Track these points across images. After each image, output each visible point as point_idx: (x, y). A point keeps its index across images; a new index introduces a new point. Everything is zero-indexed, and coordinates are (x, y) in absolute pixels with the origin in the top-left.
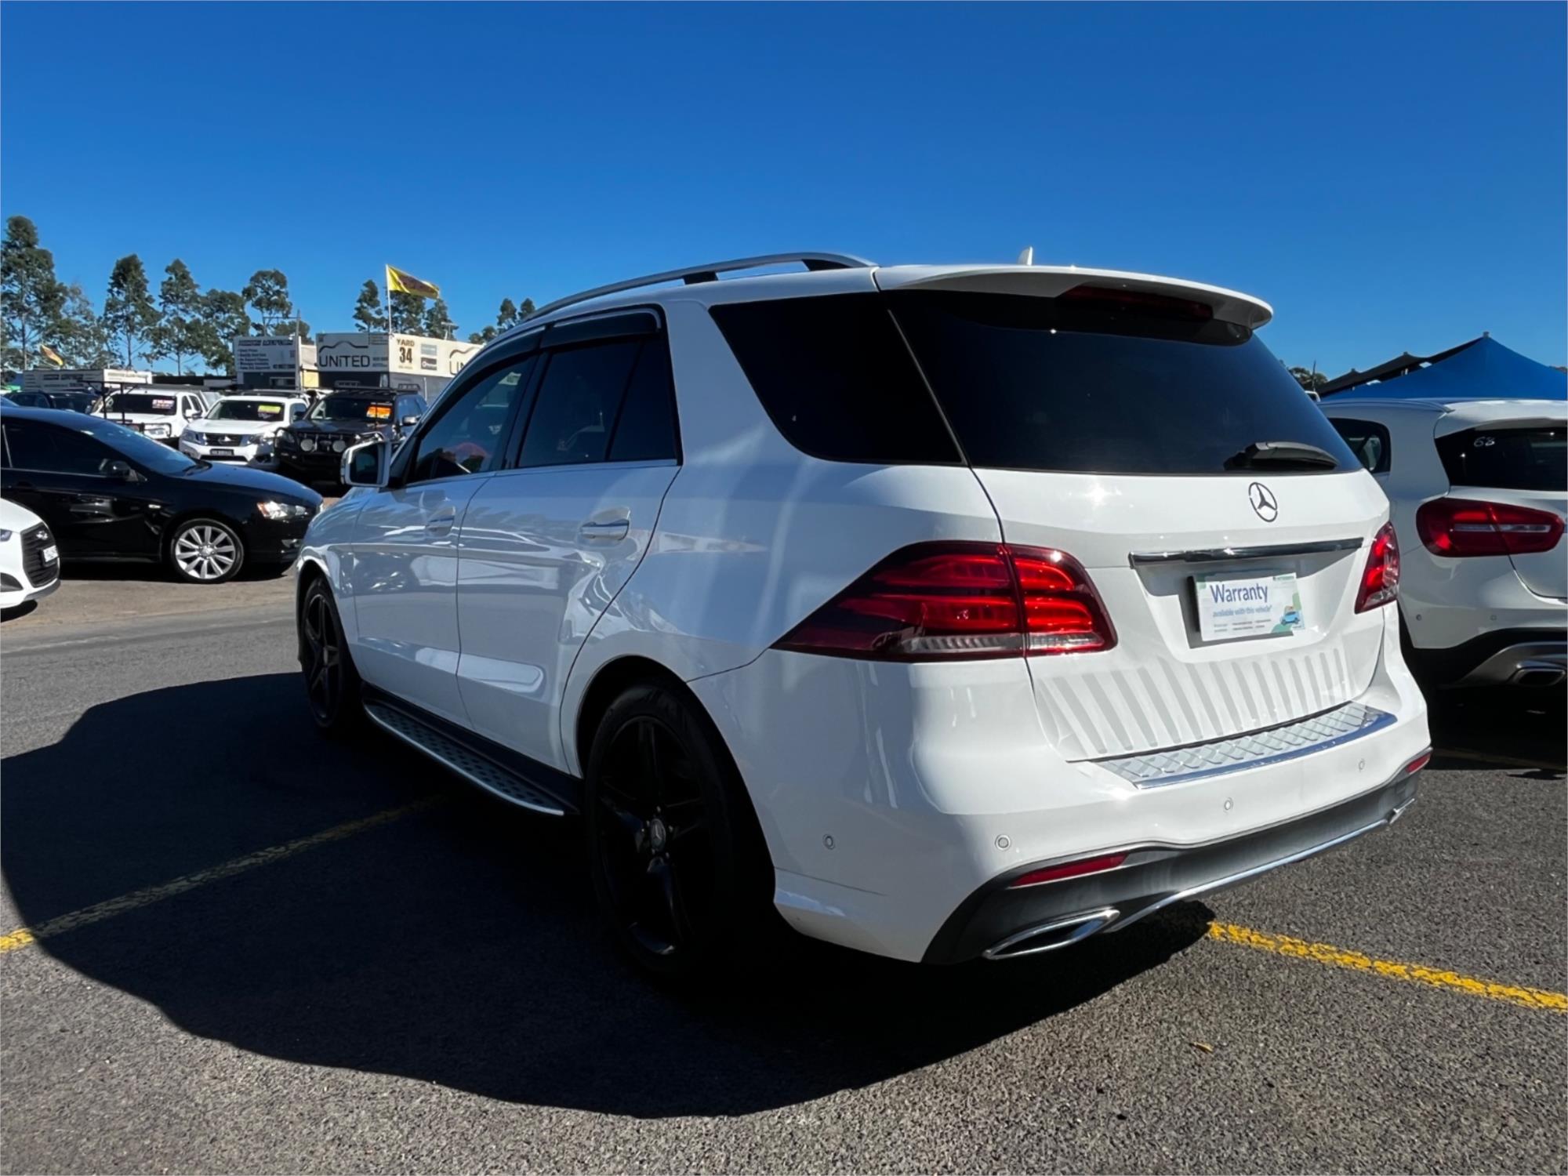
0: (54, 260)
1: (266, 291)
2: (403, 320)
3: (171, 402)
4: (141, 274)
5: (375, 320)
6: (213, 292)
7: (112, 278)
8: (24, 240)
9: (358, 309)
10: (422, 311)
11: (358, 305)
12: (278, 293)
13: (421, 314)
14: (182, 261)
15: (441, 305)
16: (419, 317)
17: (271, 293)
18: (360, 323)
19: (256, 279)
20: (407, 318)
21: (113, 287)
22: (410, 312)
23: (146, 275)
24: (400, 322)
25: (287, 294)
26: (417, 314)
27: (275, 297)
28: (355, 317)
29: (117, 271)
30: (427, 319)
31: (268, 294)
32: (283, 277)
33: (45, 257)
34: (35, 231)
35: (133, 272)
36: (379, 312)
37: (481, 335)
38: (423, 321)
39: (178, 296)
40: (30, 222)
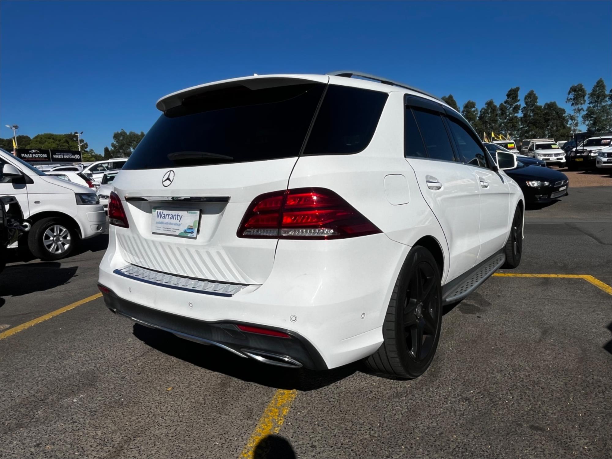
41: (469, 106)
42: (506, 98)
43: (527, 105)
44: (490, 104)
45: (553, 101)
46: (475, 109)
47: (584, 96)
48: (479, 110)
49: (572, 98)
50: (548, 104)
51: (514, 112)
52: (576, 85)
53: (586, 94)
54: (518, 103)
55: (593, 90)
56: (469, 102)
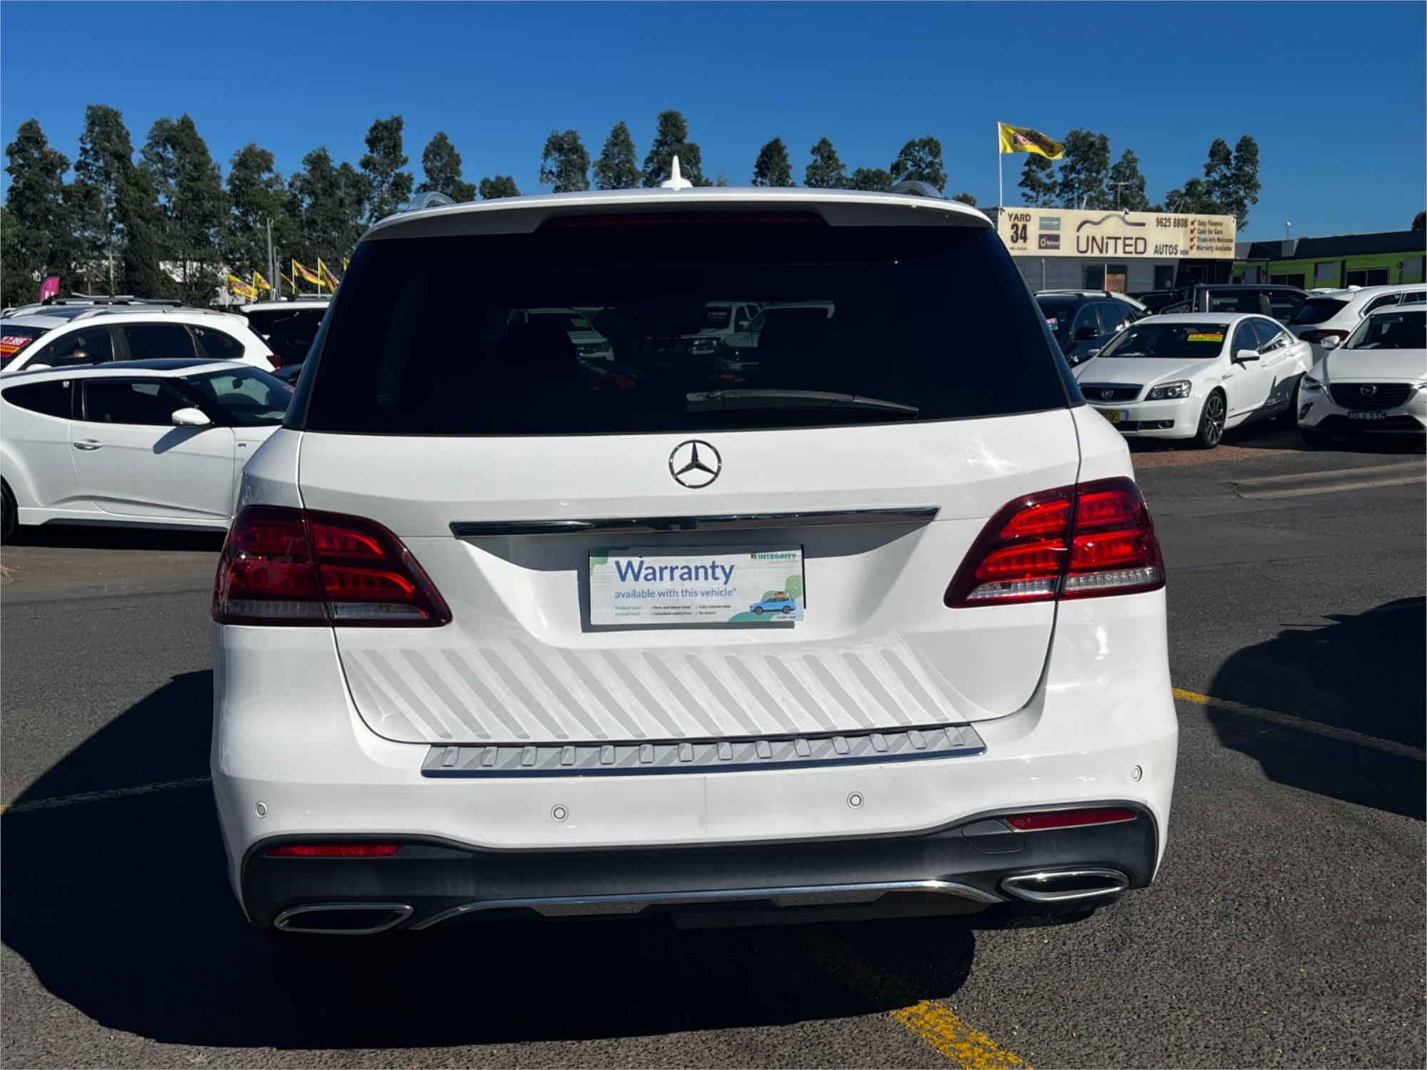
0: (702, 154)
1: (917, 165)
2: (1080, 182)
3: (724, 314)
4: (784, 159)
5: (1045, 185)
6: (859, 172)
7: (756, 166)
8: (673, 136)
9: (1024, 174)
10: (1104, 168)
11: (1026, 168)
12: (931, 164)
13: (1104, 172)
14: (830, 140)
15: (1129, 157)
16: (1100, 176)
17: (923, 165)
18: (1027, 191)
19: (907, 151)
20: (1086, 179)
21: (757, 177)
22: (1089, 171)
23: (790, 161)
24: (1077, 185)
25: (941, 165)
26: (1098, 172)
27: (928, 170)
28: (1021, 184)
29: (761, 160)
30: (1111, 178)
31: (920, 167)
32: (937, 145)
33: (692, 151)
34: (685, 124)
35: (776, 159)
36: (1050, 176)
37: (1183, 191)
38: (1106, 181)
39: (823, 181)
40: (679, 114)
41: (252, 162)
42: (366, 150)
43: (432, 179)
44: (317, 162)
45: (504, 176)
46: (272, 175)
47: (583, 170)
48: (287, 178)
49: (554, 170)
50: (492, 183)
51: (393, 196)
52: (561, 133)
53: (589, 163)
54: (404, 170)
55: (604, 153)
56: (250, 151)
